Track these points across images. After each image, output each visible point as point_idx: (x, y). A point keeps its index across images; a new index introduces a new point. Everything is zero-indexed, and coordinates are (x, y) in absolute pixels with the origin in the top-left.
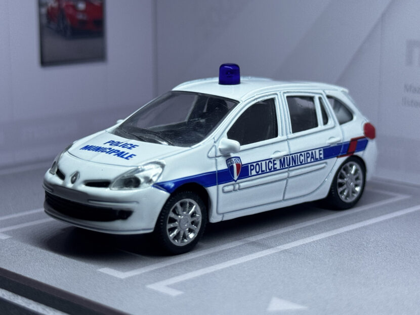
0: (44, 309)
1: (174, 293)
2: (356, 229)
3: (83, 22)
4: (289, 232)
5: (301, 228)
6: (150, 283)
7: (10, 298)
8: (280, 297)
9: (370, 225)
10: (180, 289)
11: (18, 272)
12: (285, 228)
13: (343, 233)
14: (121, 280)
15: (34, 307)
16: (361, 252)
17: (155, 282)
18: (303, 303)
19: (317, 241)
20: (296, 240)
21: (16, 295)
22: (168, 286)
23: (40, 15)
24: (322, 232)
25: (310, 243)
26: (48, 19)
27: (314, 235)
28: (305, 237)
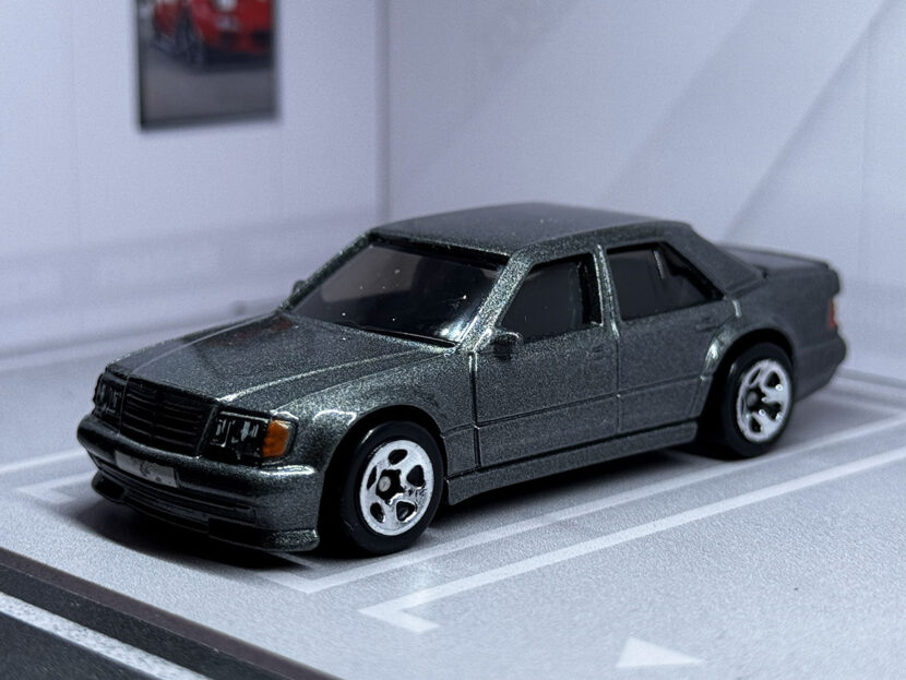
0: (141, 660)
1: (419, 626)
2: (811, 489)
3: (228, 36)
4: (666, 492)
5: (691, 486)
6: (369, 604)
7: (69, 635)
8: (645, 638)
9: (840, 480)
10: (432, 619)
11: (87, 578)
12: (658, 485)
13: (782, 496)
14: (307, 597)
15: (120, 655)
16: (820, 538)
17: (378, 601)
18: (695, 651)
19: (726, 514)
20: (681, 510)
21: (82, 628)
22: (406, 611)
23: (139, 22)
24: (738, 495)
25: (711, 518)
26: (156, 29)
27: (720, 499)
28: (700, 505)
